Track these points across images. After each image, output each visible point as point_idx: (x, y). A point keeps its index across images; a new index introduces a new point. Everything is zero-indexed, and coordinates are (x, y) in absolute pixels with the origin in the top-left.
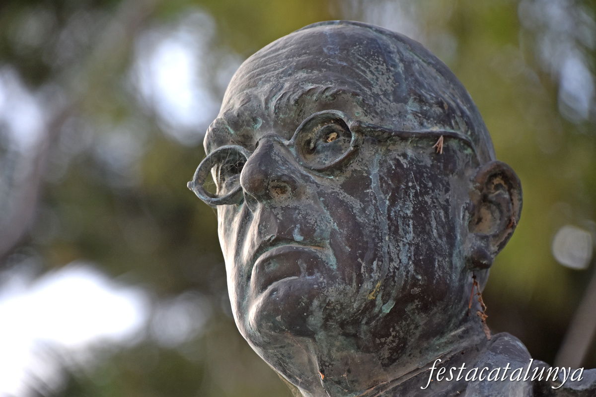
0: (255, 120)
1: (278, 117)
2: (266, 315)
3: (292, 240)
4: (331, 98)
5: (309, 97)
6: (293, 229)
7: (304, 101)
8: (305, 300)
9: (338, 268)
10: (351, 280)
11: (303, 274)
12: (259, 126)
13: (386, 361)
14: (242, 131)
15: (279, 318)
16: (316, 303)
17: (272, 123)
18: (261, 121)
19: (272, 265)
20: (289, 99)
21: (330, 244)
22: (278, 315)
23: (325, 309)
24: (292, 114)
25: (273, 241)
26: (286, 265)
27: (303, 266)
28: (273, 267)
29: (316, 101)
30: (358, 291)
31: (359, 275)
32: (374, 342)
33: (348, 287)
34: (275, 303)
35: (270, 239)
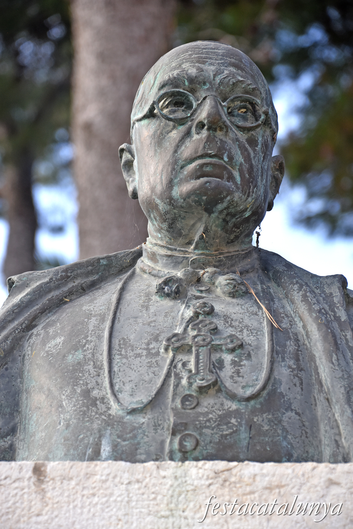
0: (204, 84)
1: (219, 87)
2: (198, 193)
3: (222, 159)
4: (251, 90)
5: (240, 84)
6: (224, 153)
7: (237, 85)
8: (225, 194)
9: (241, 184)
10: (245, 193)
11: (224, 180)
12: (206, 87)
13: (230, 241)
14: (193, 86)
15: (204, 198)
16: (229, 198)
17: (215, 89)
18: (208, 86)
19: (208, 168)
20: (229, 80)
21: (239, 169)
22: (205, 196)
23: (230, 203)
24: (228, 89)
25: (213, 155)
26: (217, 171)
27: (226, 176)
28: (208, 169)
29: (244, 88)
30: (246, 200)
31: (249, 192)
32: (232, 228)
33: (243, 196)
34: (207, 189)
35: (211, 153)
